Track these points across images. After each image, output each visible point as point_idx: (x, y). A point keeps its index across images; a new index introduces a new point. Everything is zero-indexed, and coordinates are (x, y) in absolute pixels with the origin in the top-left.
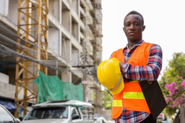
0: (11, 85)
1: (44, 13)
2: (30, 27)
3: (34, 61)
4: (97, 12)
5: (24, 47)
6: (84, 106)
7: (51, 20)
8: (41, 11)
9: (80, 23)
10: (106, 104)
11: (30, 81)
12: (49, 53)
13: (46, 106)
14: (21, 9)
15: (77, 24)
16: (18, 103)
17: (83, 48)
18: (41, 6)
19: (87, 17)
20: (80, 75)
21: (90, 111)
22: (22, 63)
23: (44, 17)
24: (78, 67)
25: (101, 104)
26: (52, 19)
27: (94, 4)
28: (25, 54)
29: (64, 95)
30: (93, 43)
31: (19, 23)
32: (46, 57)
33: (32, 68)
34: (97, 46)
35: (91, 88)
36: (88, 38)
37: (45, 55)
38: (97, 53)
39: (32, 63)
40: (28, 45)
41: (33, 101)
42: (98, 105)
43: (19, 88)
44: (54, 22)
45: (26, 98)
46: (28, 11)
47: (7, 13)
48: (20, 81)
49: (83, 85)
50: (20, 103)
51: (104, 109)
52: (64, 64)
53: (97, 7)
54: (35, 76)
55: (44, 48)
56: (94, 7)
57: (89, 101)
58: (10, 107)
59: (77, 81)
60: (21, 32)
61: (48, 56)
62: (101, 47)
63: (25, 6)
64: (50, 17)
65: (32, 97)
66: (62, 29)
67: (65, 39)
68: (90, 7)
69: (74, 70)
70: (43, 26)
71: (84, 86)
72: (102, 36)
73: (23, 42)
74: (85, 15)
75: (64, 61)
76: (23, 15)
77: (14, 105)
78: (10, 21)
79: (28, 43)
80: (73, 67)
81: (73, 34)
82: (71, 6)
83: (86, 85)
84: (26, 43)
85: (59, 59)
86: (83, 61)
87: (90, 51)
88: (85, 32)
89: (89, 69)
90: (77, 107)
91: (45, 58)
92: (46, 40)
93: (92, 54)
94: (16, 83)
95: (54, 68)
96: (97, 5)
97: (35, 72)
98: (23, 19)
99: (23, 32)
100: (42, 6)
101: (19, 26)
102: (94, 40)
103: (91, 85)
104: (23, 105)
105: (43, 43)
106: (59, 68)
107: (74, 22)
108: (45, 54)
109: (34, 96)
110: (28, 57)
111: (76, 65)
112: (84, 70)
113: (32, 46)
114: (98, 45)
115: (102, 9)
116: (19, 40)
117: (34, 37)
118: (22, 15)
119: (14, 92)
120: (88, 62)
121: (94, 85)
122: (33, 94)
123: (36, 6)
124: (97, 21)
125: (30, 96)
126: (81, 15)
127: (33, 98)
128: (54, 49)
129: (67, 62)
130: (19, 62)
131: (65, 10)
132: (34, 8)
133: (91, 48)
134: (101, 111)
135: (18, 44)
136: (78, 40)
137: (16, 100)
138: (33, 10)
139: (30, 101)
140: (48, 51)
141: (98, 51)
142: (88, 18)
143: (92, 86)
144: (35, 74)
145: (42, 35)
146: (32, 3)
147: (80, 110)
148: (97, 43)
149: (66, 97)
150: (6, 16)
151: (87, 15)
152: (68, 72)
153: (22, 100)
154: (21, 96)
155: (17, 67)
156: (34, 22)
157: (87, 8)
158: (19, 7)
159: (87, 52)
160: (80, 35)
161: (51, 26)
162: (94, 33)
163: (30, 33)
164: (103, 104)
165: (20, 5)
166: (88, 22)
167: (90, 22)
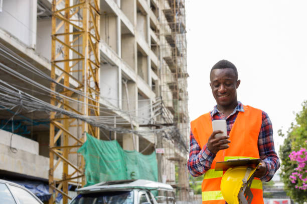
0: (42, 157)
1: (94, 41)
2: (71, 64)
3: (77, 118)
4: (178, 38)
5: (61, 96)
6: (159, 189)
7: (104, 51)
8: (88, 38)
9: (152, 56)
10: (196, 185)
11: (73, 150)
12: (101, 105)
13: (99, 189)
14: (56, 35)
15: (146, 56)
16: (54, 186)
17: (157, 96)
18: (88, 30)
19: (162, 45)
20: (152, 138)
21: (169, 198)
22: (60, 122)
23: (94, 47)
24: (149, 126)
25: (187, 185)
26: (107, 51)
27: (174, 24)
28: (64, 107)
29: (129, 172)
30: (173, 87)
31: (53, 58)
32: (97, 112)
33: (75, 129)
34: (178, 91)
35: (171, 159)
36: (165, 80)
37: (96, 109)
38: (180, 103)
39: (75, 122)
40: (69, 93)
41: (77, 183)
42: (183, 186)
43: (55, 161)
44: (110, 55)
45: (66, 178)
46: (67, 39)
47: (34, 42)
48: (56, 151)
49: (157, 154)
50: (57, 186)
51: (192, 194)
52: (127, 122)
53: (177, 30)
54: (81, 142)
55: (94, 97)
56: (173, 30)
57: (168, 181)
58: (42, 192)
59: (147, 149)
60: (57, 72)
61: (101, 109)
62: (186, 94)
63: (63, 31)
64: (102, 47)
65: (75, 175)
66: (122, 66)
67: (127, 81)
68: (166, 30)
69: (143, 132)
70: (92, 62)
71: (160, 157)
72: (186, 75)
73: (60, 89)
74: (159, 43)
75: (126, 118)
76: (61, 45)
77: (48, 189)
78: (39, 55)
79: (68, 90)
80: (141, 126)
81: (140, 73)
82: (135, 29)
83: (162, 154)
84: (65, 90)
85: (119, 113)
86: (157, 117)
87: (168, 101)
88: (160, 70)
89: (167, 130)
90: (148, 191)
91: (95, 113)
92: (96, 84)
93: (170, 105)
94: (51, 154)
95: (110, 128)
96: (177, 26)
97: (81, 136)
98: (61, 51)
99: (61, 72)
100: (90, 30)
101: (54, 63)
102: (174, 83)
103: (170, 155)
104: (62, 189)
105: (92, 89)
106: (119, 129)
107: (141, 55)
108: (96, 106)
109: (80, 174)
110: (69, 112)
111: (146, 123)
112: (159, 130)
113: (74, 95)
114: (181, 91)
115: (186, 32)
116: (54, 85)
117: (77, 81)
118: (58, 45)
119: (48, 169)
120: (164, 119)
121: (176, 154)
122: (77, 170)
123: (81, 30)
124: (178, 52)
125: (74, 174)
126: (153, 42)
127: (78, 177)
128: (110, 99)
129: (132, 119)
130: (54, 120)
131: (127, 35)
132: (76, 34)
133: (170, 95)
134: (188, 196)
135: (53, 91)
136: (148, 83)
137: (50, 182)
138: (75, 36)
139: (73, 182)
140: (101, 101)
141: (180, 99)
142: (164, 47)
143: (173, 156)
144: (79, 140)
145: (90, 76)
146: (75, 26)
147: (152, 196)
148: (180, 86)
149: (132, 175)
150: (33, 47)
151: (162, 42)
152: (134, 135)
153: (61, 181)
154: (58, 175)
155: (52, 129)
156: (77, 56)
157: (162, 32)
158: (54, 33)
159: (162, 102)
160: (152, 75)
161: (106, 61)
162: (173, 71)
163: (71, 74)
164: (190, 186)
165: (54, 30)
166: (163, 55)
167: (167, 53)
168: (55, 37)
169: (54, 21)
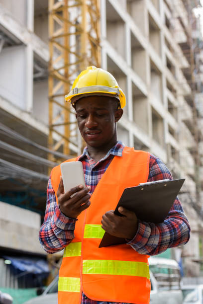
2: (73, 127)
4: (196, 98)
9: (168, 118)
14: (53, 97)
15: (162, 119)
19: (180, 106)
30: (193, 152)
31: (50, 121)
34: (199, 157)
36: (184, 144)
38: (201, 170)
47: (29, 105)
50: (57, 262)
53: (197, 89)
60: (55, 136)
63: (62, 92)
66: (134, 131)
67: (141, 147)
68: (184, 90)
74: (176, 104)
76: (59, 108)
78: (36, 119)
81: (156, 138)
82: (149, 90)
88: (178, 134)
93: (192, 171)
96: (196, 86)
98: (59, 114)
101: (51, 128)
102: (195, 148)
107: (156, 118)
114: (202, 156)
121: (199, 226)
124: (198, 113)
126: (170, 103)
131: (139, 97)
133: (190, 160)
137: (49, 257)
141: (201, 165)
142: (183, 109)
148: (200, 152)
150: (28, 110)
151: (180, 102)
157: (180, 92)
158: (51, 94)
160: (169, 139)
162: (193, 134)
165: (51, 91)
166: (181, 117)
167: (186, 115)
168: (52, 99)
169: (51, 82)
